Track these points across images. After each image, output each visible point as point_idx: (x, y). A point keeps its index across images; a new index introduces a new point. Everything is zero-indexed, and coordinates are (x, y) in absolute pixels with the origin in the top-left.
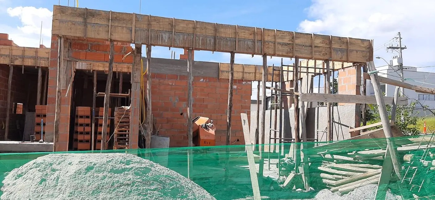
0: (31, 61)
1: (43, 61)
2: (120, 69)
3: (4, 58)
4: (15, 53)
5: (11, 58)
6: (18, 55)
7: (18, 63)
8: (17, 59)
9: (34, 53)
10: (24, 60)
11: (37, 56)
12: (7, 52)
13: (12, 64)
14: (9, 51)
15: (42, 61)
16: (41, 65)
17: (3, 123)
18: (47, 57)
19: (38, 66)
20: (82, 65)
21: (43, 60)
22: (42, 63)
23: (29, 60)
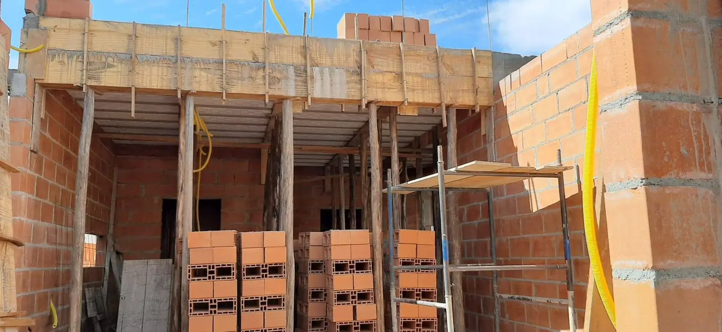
0: (160, 73)
1: (204, 74)
2: (451, 94)
3: (62, 63)
4: (101, 43)
5: (89, 63)
6: (110, 49)
7: (112, 78)
8: (110, 66)
9: (171, 45)
10: (137, 70)
11: (181, 54)
12: (73, 43)
13: (93, 83)
14: (81, 37)
15: (197, 73)
16: (195, 88)
17: (52, 305)
18: (217, 57)
19: (187, 89)
20: (331, 85)
21: (201, 69)
22: (197, 79)
23: (155, 69)
